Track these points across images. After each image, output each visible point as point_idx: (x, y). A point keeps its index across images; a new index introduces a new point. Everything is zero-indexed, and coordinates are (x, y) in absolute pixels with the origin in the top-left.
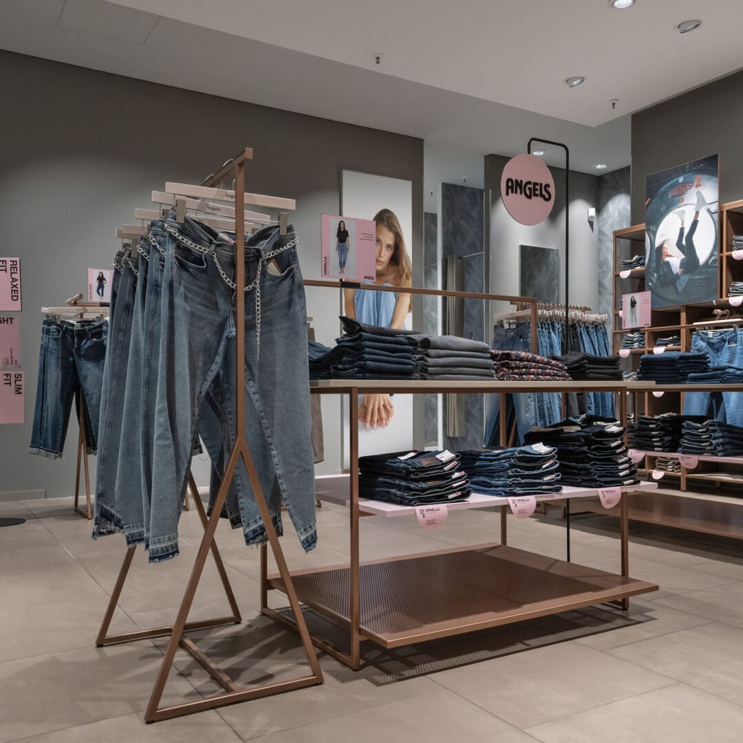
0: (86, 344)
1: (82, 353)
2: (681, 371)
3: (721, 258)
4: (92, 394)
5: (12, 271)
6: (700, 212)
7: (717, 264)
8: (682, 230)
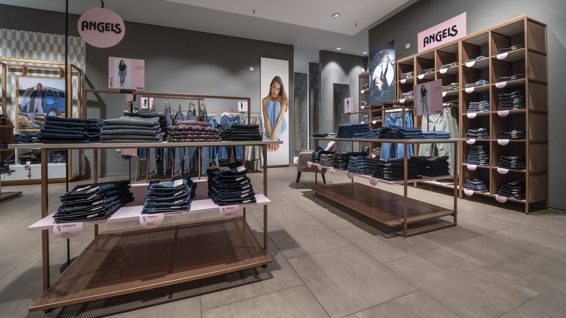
2: (352, 132)
3: (397, 83)
6: (389, 65)
7: (395, 86)
8: (382, 72)
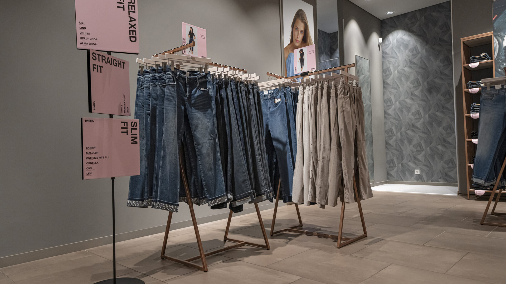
0: (196, 93)
1: (193, 102)
4: (203, 143)
5: (130, 10)
